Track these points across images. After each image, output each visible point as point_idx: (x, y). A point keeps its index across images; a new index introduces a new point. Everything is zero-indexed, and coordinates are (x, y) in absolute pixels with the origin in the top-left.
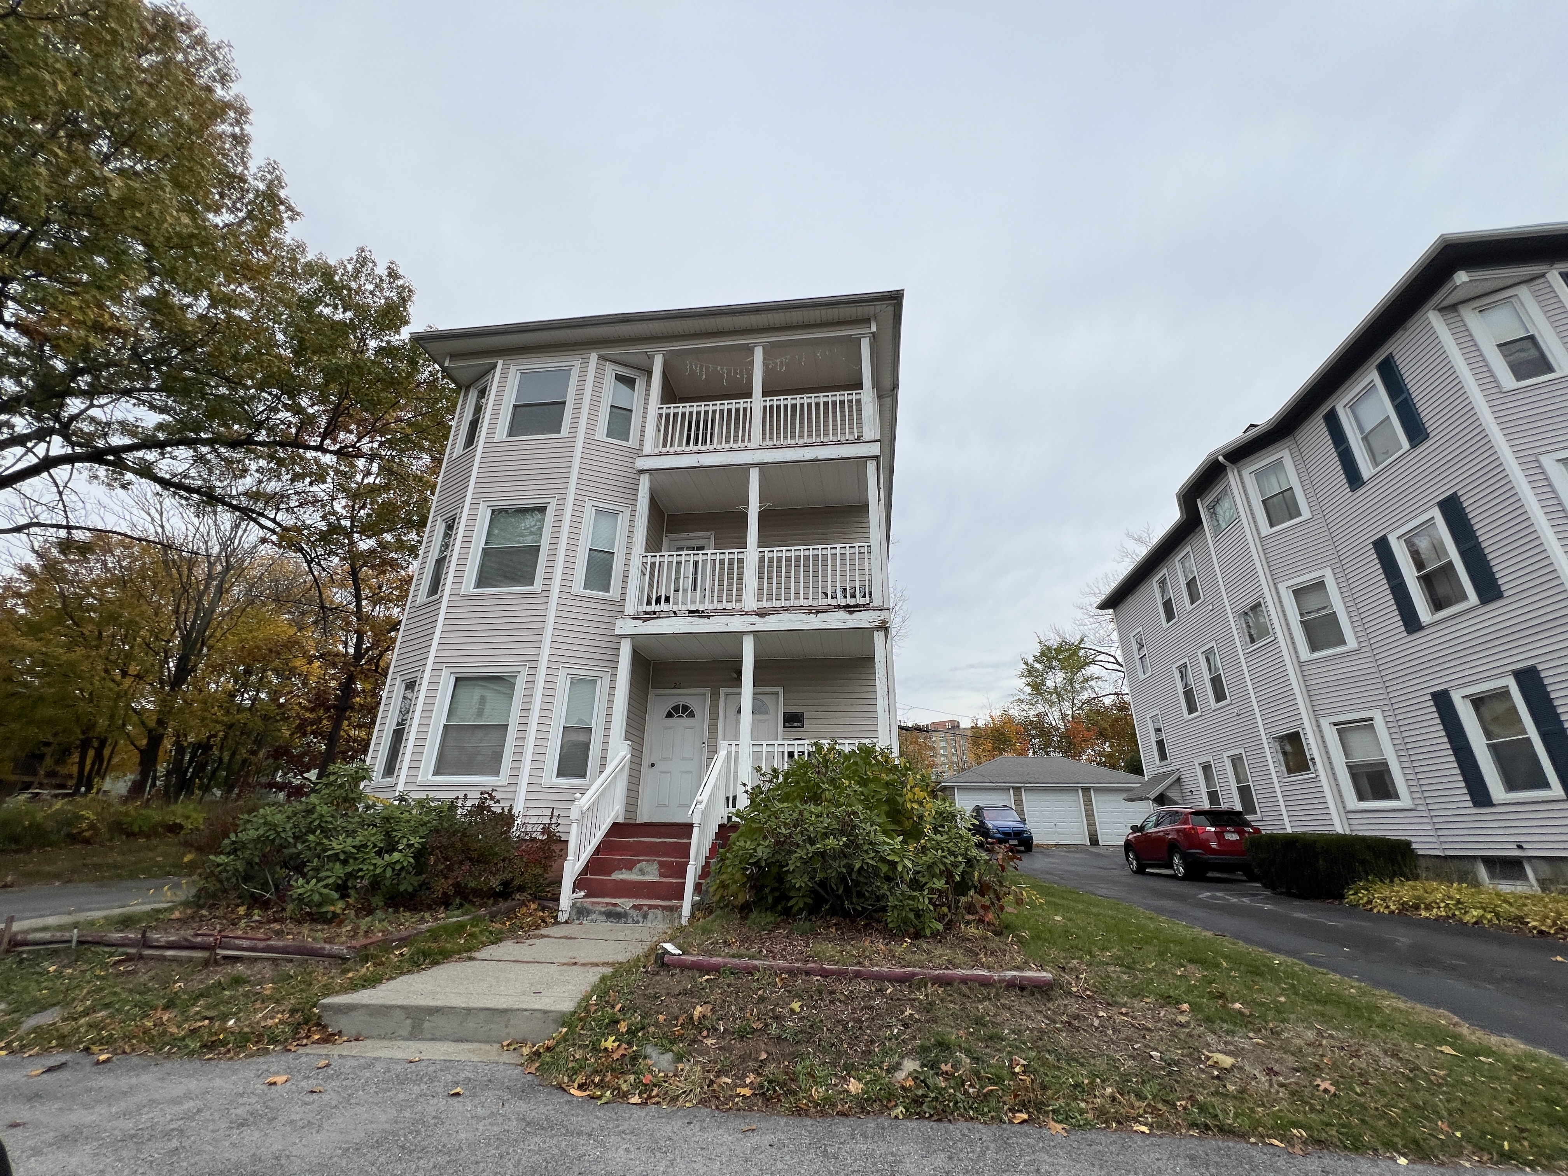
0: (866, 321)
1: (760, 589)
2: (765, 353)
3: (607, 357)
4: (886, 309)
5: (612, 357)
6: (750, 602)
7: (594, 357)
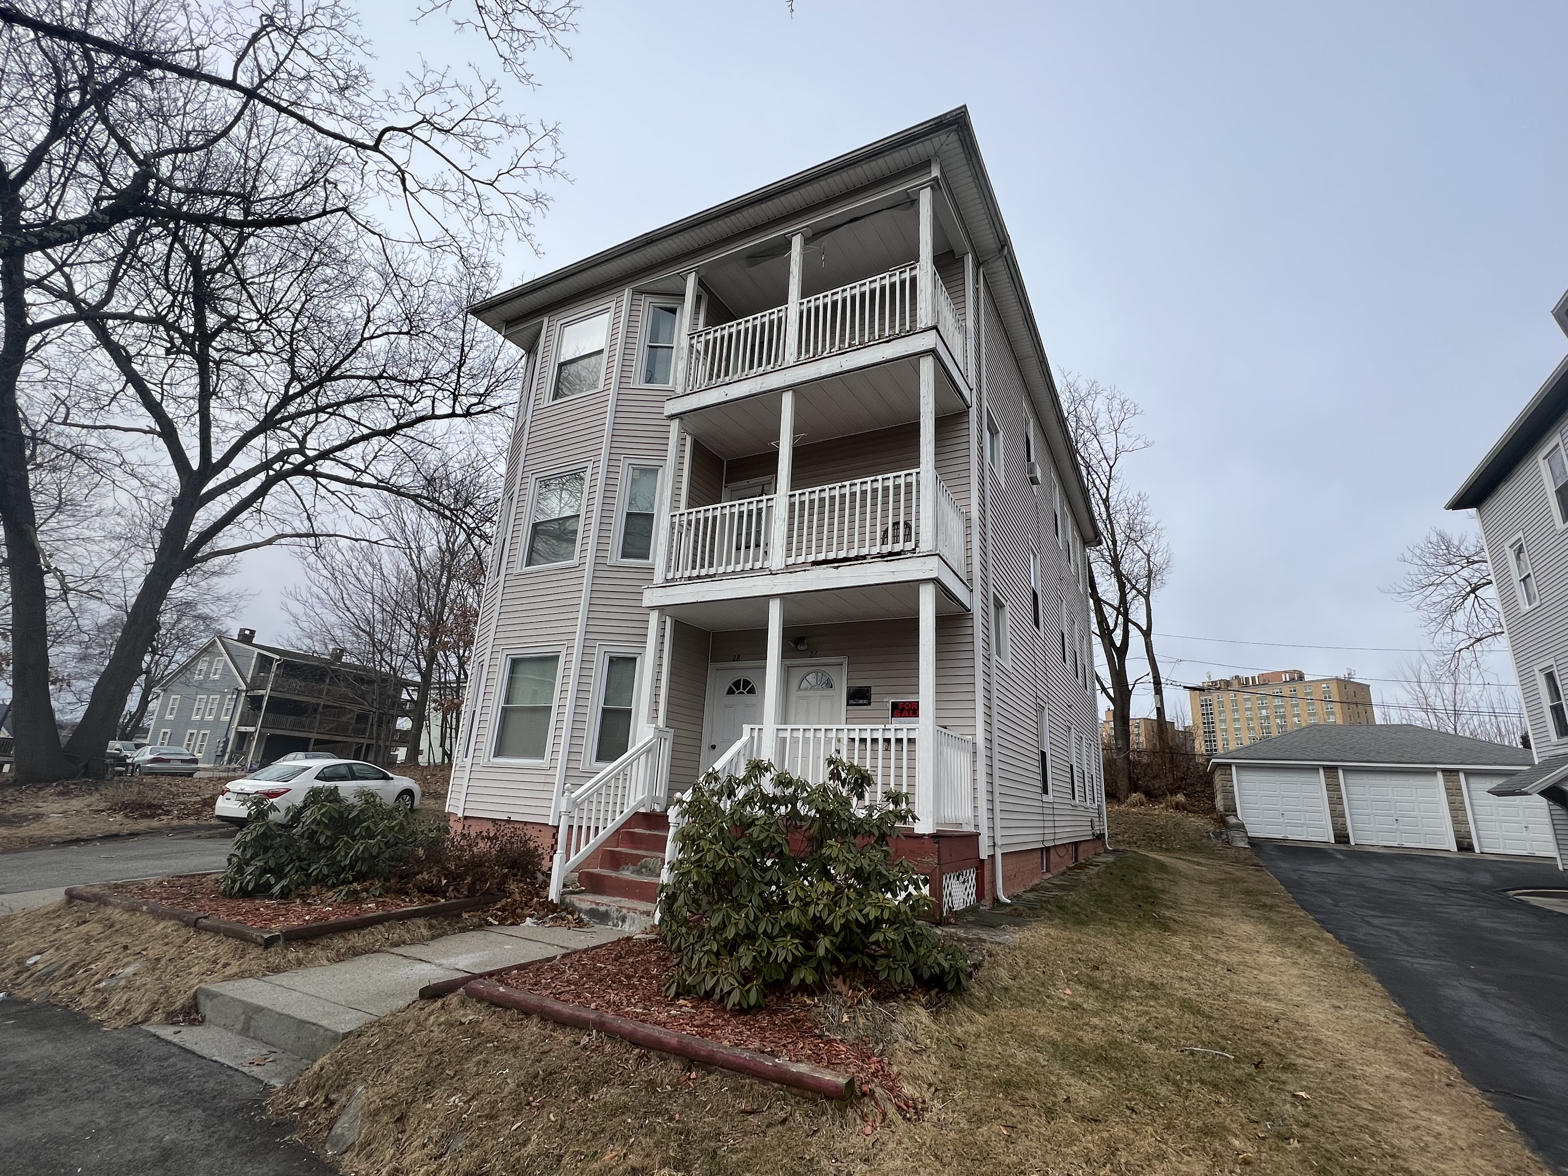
0: (925, 165)
1: (789, 543)
2: (807, 241)
3: (643, 289)
4: (949, 140)
5: (647, 288)
6: (777, 559)
7: (627, 293)
